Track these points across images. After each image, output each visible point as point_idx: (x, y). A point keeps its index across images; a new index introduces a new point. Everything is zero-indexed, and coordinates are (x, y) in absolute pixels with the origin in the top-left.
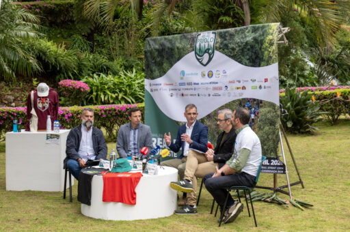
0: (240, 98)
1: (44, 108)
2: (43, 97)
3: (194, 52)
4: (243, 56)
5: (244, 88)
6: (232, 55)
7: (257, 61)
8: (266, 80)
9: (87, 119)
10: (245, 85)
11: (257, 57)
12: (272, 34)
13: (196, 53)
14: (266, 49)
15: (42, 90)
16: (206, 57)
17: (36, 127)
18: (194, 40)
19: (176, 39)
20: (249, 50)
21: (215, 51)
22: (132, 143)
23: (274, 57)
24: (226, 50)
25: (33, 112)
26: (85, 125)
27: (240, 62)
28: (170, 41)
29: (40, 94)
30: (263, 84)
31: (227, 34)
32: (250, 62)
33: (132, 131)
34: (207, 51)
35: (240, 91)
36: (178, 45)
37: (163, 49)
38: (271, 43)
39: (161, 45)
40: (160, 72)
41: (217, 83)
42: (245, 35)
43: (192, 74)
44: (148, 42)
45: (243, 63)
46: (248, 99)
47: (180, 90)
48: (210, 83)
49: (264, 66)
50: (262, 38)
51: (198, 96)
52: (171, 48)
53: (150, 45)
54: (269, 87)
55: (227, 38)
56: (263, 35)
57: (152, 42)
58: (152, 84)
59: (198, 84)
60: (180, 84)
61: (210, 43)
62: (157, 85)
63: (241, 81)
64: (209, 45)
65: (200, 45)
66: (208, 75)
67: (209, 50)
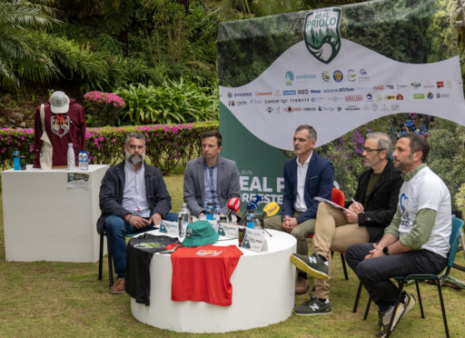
1: (62, 131)
2: (60, 115)
3: (303, 43)
4: (394, 46)
5: (400, 97)
6: (373, 44)
7: (421, 53)
8: (440, 85)
9: (132, 151)
10: (401, 91)
11: (420, 47)
12: (444, 8)
13: (307, 44)
14: (434, 33)
15: (59, 103)
16: (326, 50)
17: (50, 163)
18: (301, 22)
19: (271, 22)
20: (402, 35)
21: (342, 40)
22: (208, 189)
23: (452, 46)
24: (361, 38)
25: (45, 137)
26: (130, 161)
27: (390, 56)
28: (260, 26)
29: (55, 110)
30: (435, 91)
31: (360, 12)
32: (408, 55)
33: (208, 171)
34: (327, 39)
35: (394, 101)
36: (273, 31)
37: (248, 39)
38: (444, 24)
39: (246, 33)
40: (247, 75)
41: (352, 90)
42: (393, 11)
43: (306, 77)
44: (224, 28)
45: (394, 59)
46: (408, 114)
47: (284, 102)
48: (341, 90)
49: (433, 62)
50: (426, 15)
51: (320, 109)
52: (262, 37)
53: (226, 33)
54: (447, 96)
55: (361, 18)
56: (428, 10)
57: (229, 29)
58: (233, 94)
59: (319, 92)
60: (286, 93)
61: (330, 27)
62: (244, 95)
63: (395, 87)
64: (328, 30)
65: (312, 31)
66: (334, 77)
67: (330, 37)
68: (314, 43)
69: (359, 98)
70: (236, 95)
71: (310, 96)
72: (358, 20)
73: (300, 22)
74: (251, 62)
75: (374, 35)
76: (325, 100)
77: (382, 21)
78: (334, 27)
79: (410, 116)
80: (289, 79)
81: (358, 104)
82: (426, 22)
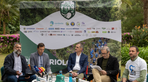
0: (94, 37)
3: (59, 12)
4: (96, 15)
5: (97, 32)
6: (88, 14)
7: (107, 18)
8: (113, 29)
9: (18, 49)
10: (98, 30)
11: (106, 16)
12: (117, 5)
13: (61, 12)
14: (112, 12)
16: (69, 15)
19: (45, 3)
20: (100, 12)
21: (76, 12)
23: (118, 17)
24: (84, 12)
26: (16, 53)
27: (95, 18)
28: (40, 4)
30: (111, 31)
31: (84, 3)
32: (102, 19)
34: (70, 11)
35: (95, 33)
36: (46, 7)
37: (34, 9)
38: (116, 9)
39: (33, 6)
40: (32, 22)
41: (78, 29)
42: (97, 4)
43: (59, 23)
44: (22, 4)
45: (96, 19)
46: (100, 38)
47: (49, 32)
48: (73, 29)
49: (111, 21)
50: (110, 6)
51: (64, 35)
52: (41, 9)
53: (24, 6)
54: (115, 32)
55: (84, 5)
56: (110, 5)
57: (25, 5)
58: (26, 28)
59: (64, 29)
60: (49, 29)
61: (71, 7)
62: (31, 29)
63: (96, 29)
64: (70, 8)
65: (64, 8)
66: (71, 24)
67: (71, 11)
68: (64, 12)
69: (81, 32)
70: (27, 29)
71: (60, 30)
72: (83, 6)
73: (58, 4)
74: (35, 17)
75: (89, 11)
76: (67, 32)
77: (93, 7)
78: (73, 7)
79: (100, 39)
80: (51, 24)
81: (80, 34)
82: (110, 9)
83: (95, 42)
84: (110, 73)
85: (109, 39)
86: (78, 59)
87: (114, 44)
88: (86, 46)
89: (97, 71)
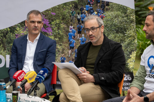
83: (78, 11)
84: (103, 78)
85: (108, 4)
86: (31, 49)
87: (119, 13)
88: (58, 21)
89: (71, 74)
